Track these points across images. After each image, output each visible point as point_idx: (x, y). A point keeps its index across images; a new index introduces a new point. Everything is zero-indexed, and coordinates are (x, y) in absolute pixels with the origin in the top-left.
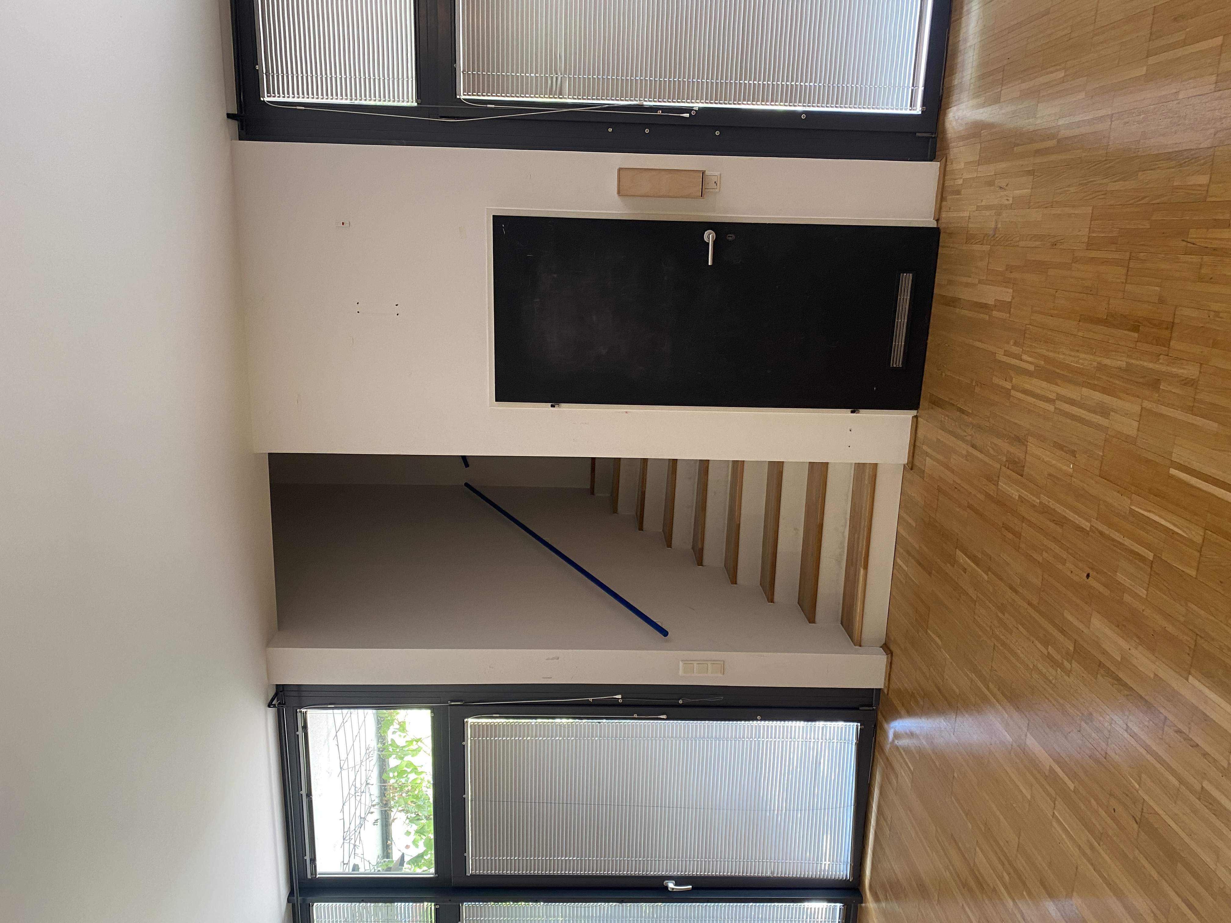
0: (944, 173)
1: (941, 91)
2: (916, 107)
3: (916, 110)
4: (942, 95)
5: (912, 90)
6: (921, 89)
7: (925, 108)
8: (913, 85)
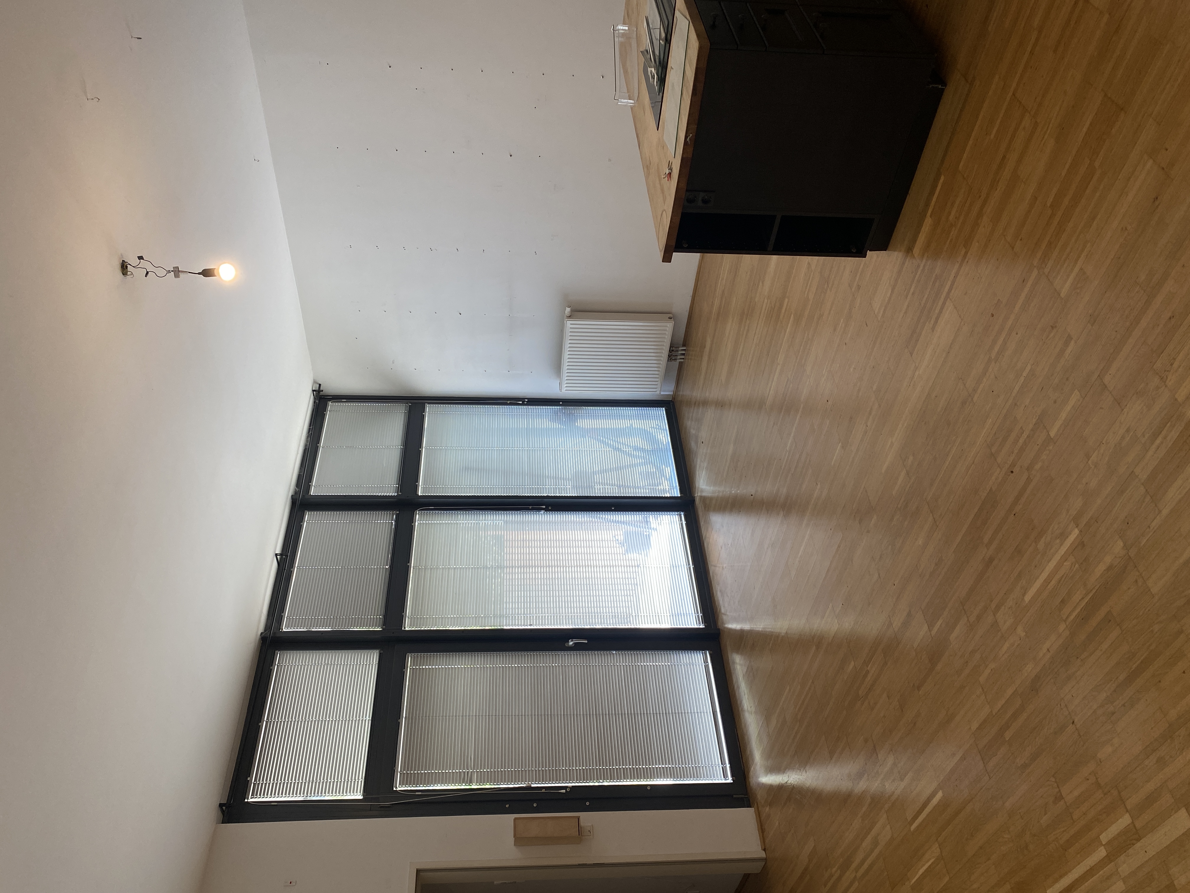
0: (759, 814)
1: (742, 766)
2: (728, 777)
3: (728, 779)
4: (744, 769)
5: (723, 768)
6: (728, 766)
7: (734, 778)
8: (722, 764)
